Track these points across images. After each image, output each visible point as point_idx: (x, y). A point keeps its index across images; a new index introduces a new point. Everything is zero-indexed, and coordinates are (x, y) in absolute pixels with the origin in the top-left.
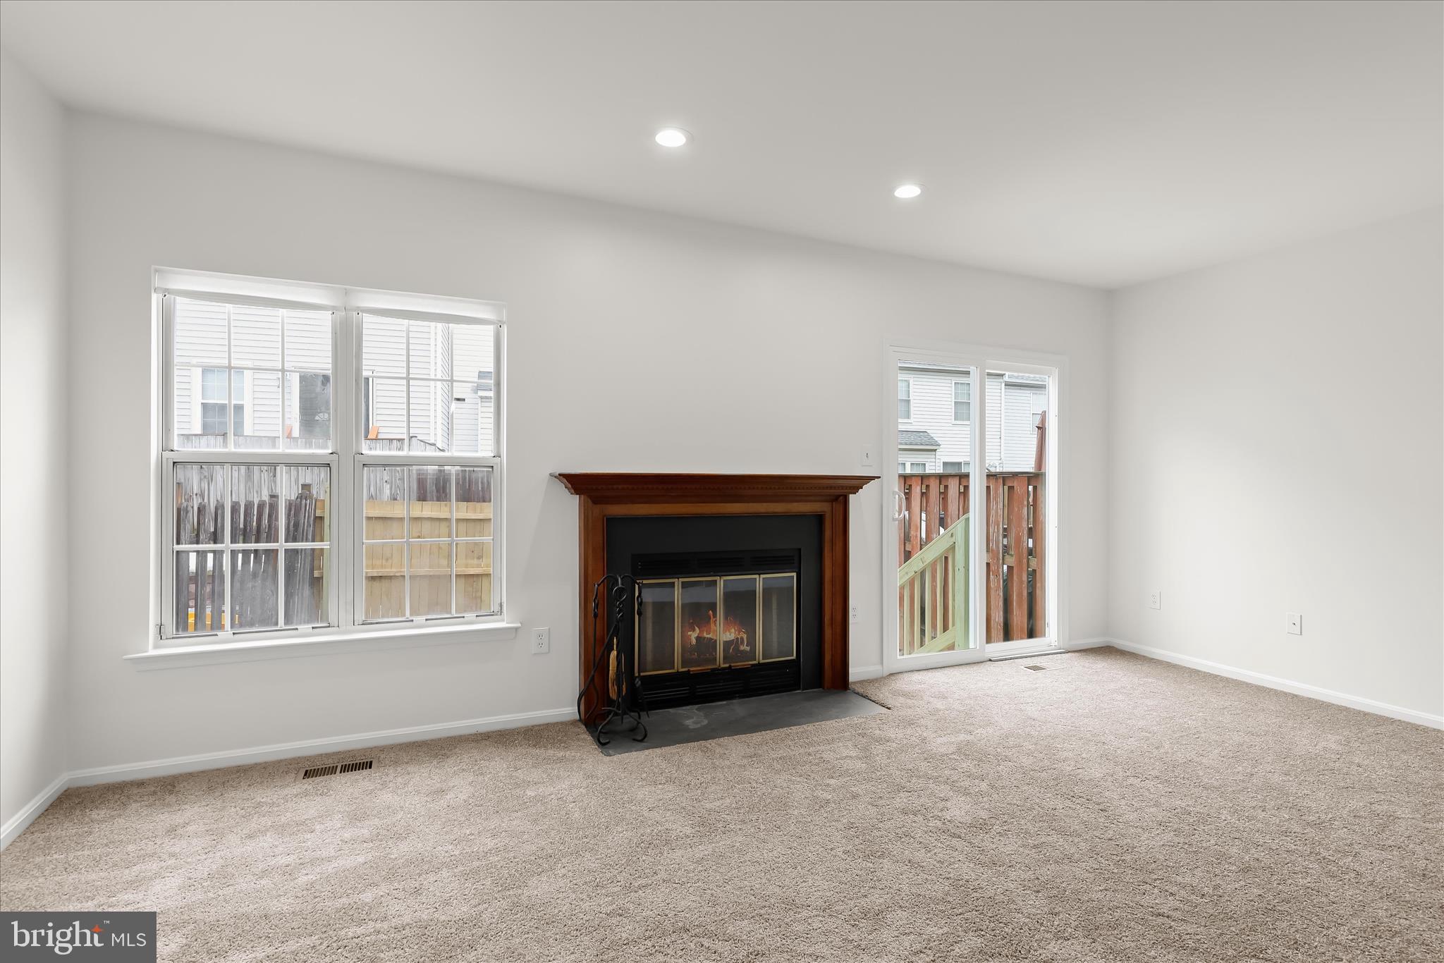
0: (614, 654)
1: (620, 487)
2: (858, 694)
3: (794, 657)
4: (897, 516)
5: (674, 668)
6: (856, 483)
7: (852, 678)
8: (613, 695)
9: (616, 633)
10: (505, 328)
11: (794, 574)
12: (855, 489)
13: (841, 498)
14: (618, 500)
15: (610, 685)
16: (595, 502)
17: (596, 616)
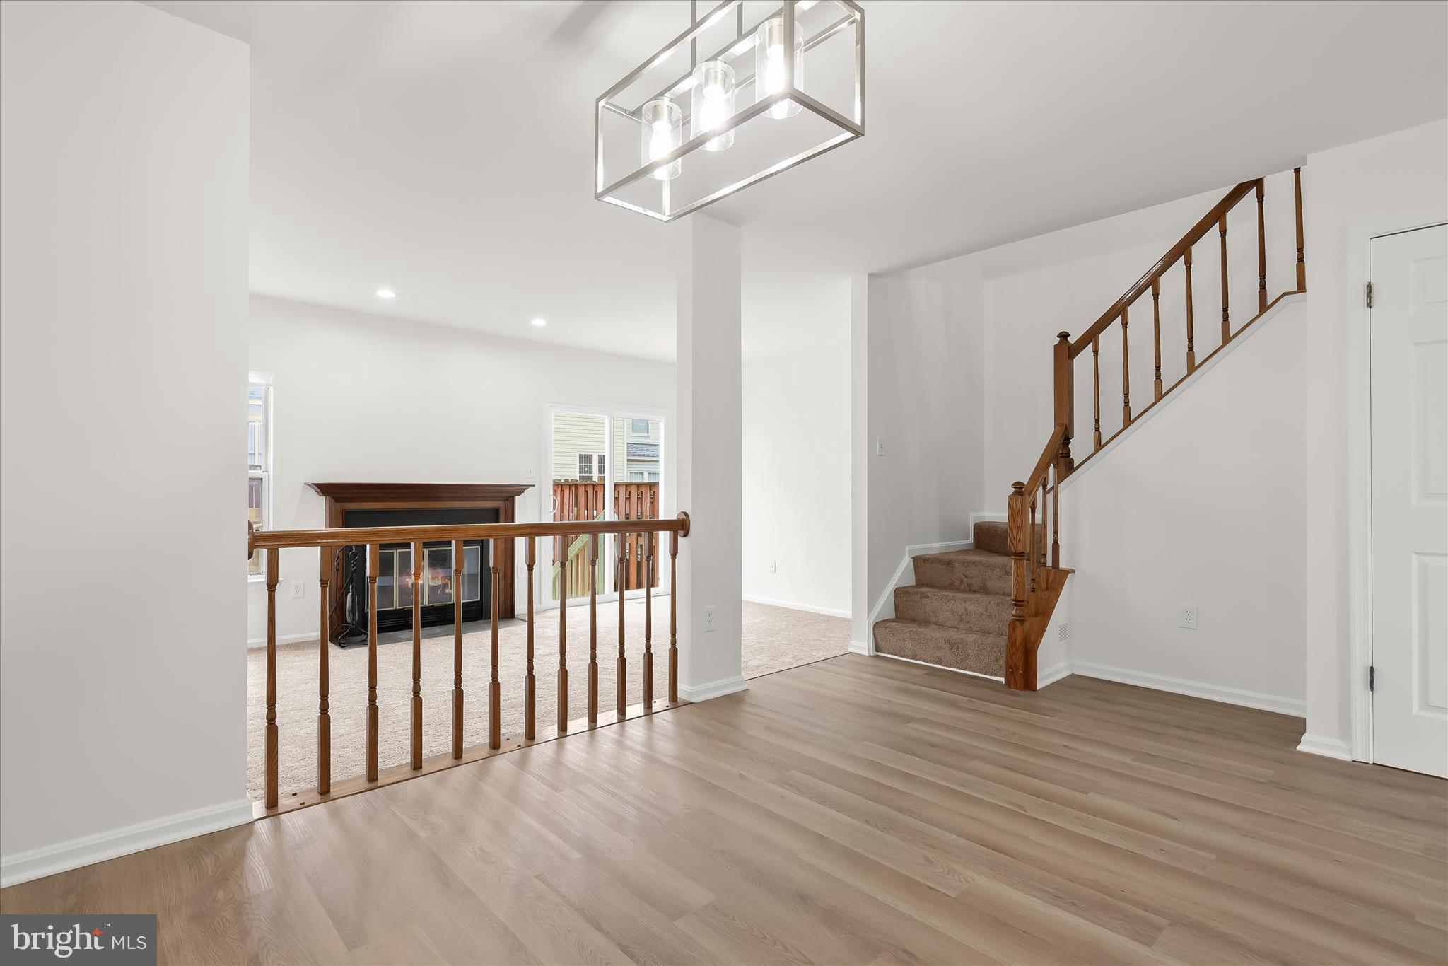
0: (350, 595)
1: (354, 491)
2: (520, 619)
3: (479, 599)
4: (552, 509)
5: (393, 607)
6: (520, 489)
7: (516, 613)
8: (349, 620)
9: (351, 581)
10: (271, 390)
11: (479, 547)
12: (519, 493)
13: (510, 499)
14: (352, 500)
15: (347, 614)
16: (336, 501)
17: (337, 570)
